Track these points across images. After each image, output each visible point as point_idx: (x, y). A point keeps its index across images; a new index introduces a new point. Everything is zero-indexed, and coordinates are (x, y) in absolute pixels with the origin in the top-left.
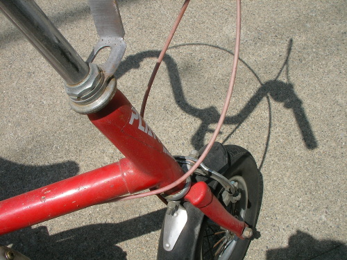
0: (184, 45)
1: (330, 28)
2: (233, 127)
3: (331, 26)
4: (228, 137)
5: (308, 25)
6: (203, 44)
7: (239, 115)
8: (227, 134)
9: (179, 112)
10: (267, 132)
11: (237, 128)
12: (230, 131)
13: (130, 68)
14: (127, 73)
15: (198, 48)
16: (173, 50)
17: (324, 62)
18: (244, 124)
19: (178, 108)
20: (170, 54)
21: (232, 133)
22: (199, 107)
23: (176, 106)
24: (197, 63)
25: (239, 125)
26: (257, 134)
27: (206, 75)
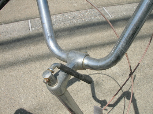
0: (97, 74)
1: (149, 71)
2: (112, 108)
3: (150, 70)
4: (109, 112)
5: (142, 69)
6: (104, 74)
7: (114, 104)
8: (109, 111)
9: (93, 101)
10: (123, 111)
11: (113, 108)
12: (110, 109)
13: (77, 81)
14: (75, 83)
15: (102, 75)
16: (93, 75)
17: (145, 85)
18: (115, 107)
19: (93, 99)
20: (91, 77)
21: (111, 110)
22: (100, 99)
23: (92, 98)
24: (101, 82)
25: (114, 107)
26: (120, 111)
27: (104, 87)
